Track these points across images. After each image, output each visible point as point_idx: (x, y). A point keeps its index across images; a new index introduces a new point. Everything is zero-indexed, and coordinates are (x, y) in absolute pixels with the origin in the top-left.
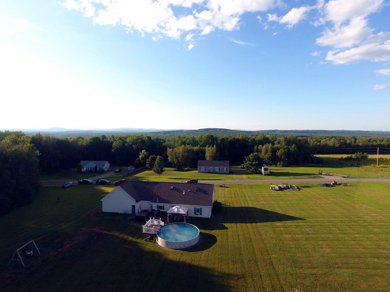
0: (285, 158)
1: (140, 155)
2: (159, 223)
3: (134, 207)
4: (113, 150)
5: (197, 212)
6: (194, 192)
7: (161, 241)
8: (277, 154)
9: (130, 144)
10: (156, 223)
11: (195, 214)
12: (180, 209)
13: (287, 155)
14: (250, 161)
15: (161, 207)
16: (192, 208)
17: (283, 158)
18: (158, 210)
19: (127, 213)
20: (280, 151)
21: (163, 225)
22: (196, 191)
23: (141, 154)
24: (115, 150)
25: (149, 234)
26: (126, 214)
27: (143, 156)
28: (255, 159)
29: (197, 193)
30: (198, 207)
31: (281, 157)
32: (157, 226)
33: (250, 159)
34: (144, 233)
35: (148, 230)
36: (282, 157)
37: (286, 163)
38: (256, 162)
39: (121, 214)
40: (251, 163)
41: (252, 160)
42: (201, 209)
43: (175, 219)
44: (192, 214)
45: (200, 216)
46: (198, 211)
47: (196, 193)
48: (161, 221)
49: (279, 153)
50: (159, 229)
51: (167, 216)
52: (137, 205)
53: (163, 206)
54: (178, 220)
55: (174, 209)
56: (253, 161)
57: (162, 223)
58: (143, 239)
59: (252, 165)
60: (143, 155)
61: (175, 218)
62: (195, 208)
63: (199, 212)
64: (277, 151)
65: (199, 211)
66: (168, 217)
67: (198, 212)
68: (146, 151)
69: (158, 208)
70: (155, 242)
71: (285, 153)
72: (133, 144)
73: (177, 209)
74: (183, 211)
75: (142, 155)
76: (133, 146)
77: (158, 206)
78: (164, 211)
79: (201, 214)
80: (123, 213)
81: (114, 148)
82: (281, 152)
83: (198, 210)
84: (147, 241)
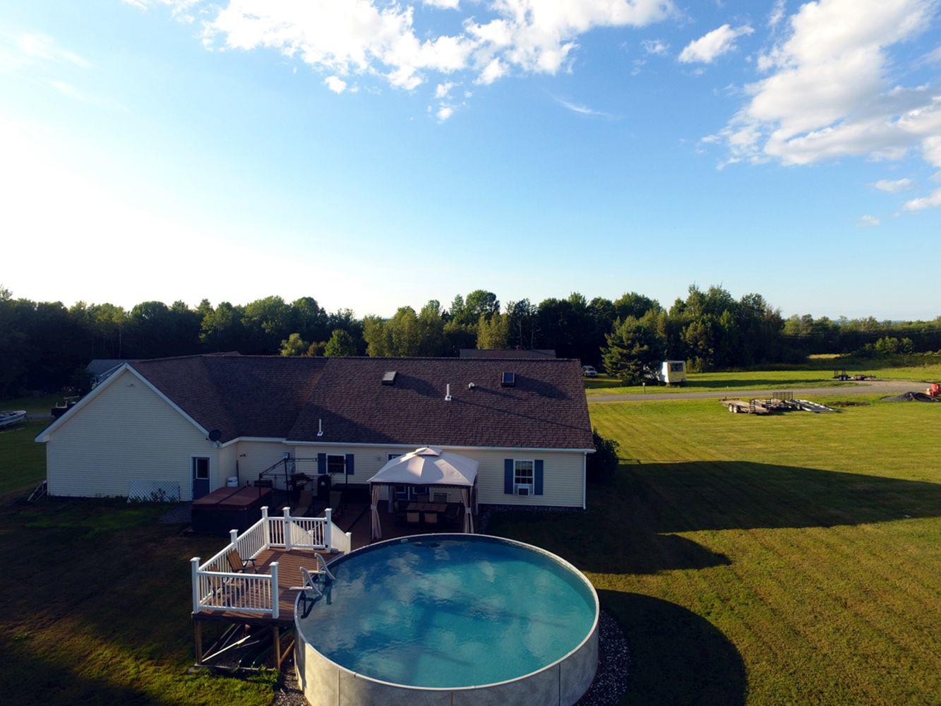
0: (706, 347)
1: (282, 348)
2: (319, 538)
3: (202, 466)
4: (203, 336)
5: (518, 481)
6: (493, 393)
7: (327, 683)
8: (682, 338)
9: (255, 319)
10: (298, 536)
11: (508, 489)
12: (442, 464)
13: (713, 339)
14: (623, 347)
15: (337, 464)
16: (494, 458)
17: (701, 347)
18: (320, 479)
19: (166, 499)
20: (691, 328)
21: (348, 551)
22: (504, 385)
23: (286, 345)
24: (209, 336)
25: (238, 620)
26: (163, 503)
27: (293, 351)
28: (640, 340)
29: (510, 396)
30: (524, 456)
31: (696, 345)
32: (308, 555)
33: (622, 341)
34: (202, 616)
35: (236, 594)
36: (699, 343)
37: (710, 361)
38: (642, 346)
39: (136, 504)
40: (625, 351)
41: (629, 342)
42: (539, 464)
43: (413, 518)
44: (495, 495)
45: (532, 500)
46: (524, 474)
47: (505, 395)
48: (333, 527)
49: (689, 334)
50: (316, 577)
51: (370, 502)
52: (222, 458)
53: (351, 457)
54: (431, 518)
55: (407, 462)
56: (631, 347)
57: (340, 541)
58: (194, 656)
59: (630, 358)
60: (293, 348)
61: (410, 511)
62: (508, 463)
63: (530, 481)
64: (684, 328)
65: (530, 472)
66: (374, 507)
67: (524, 481)
68: (303, 337)
69: (321, 469)
70: (280, 685)
71: (706, 333)
72: (264, 318)
73: (422, 461)
74: (456, 472)
75: (289, 349)
76: (263, 326)
77: (321, 457)
78: (352, 480)
79: (539, 491)
80: (149, 498)
81: (206, 332)
82: (695, 329)
83: (524, 472)
84: (227, 674)
